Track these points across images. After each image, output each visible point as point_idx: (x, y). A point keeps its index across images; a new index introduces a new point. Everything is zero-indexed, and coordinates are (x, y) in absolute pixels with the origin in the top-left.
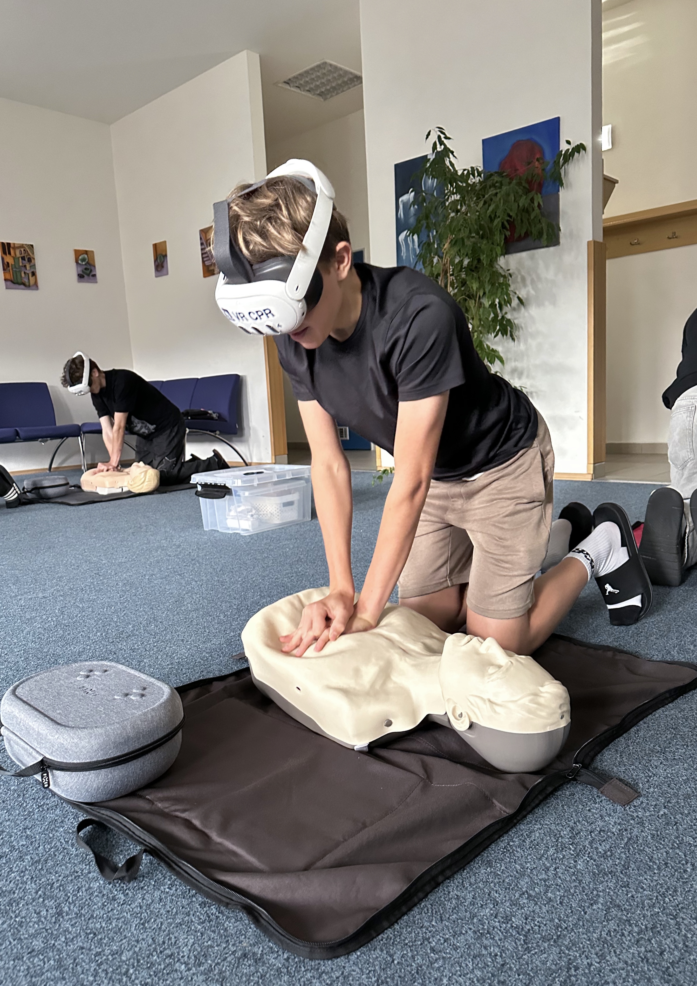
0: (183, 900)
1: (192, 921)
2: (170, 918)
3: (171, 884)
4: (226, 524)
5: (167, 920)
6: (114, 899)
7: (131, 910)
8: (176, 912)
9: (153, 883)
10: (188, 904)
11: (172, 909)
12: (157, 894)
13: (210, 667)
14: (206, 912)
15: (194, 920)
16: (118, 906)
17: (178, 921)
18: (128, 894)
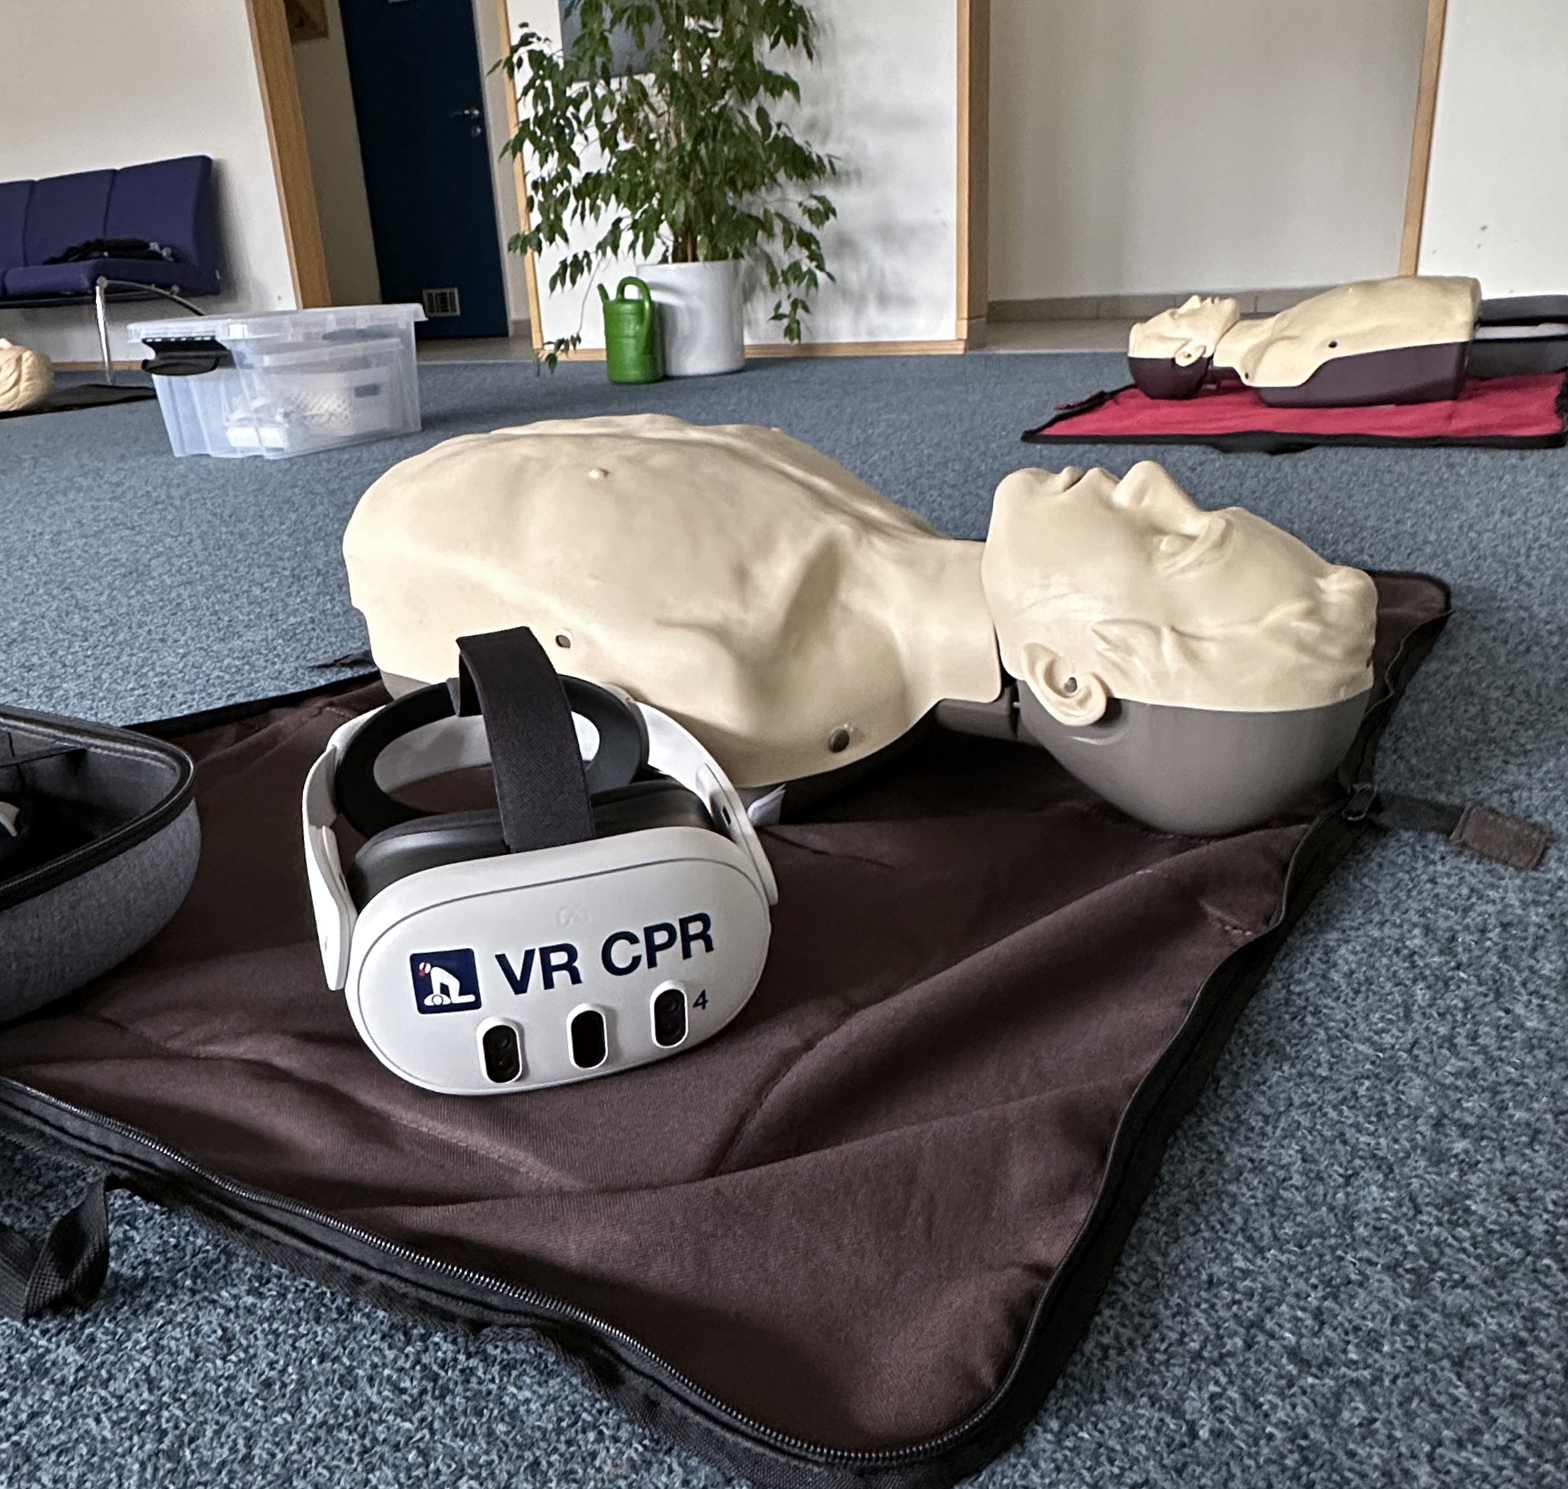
0: (319, 1330)
1: (372, 1408)
2: (281, 1410)
3: (259, 1278)
4: (227, 441)
5: (267, 1418)
6: (38, 1368)
7: (115, 1403)
8: (302, 1384)
9: (188, 1283)
10: (341, 1341)
11: (283, 1371)
12: (210, 1320)
13: (252, 684)
14: (418, 1362)
15: (375, 1399)
16: (58, 1395)
17: (315, 1414)
18: (92, 1339)
